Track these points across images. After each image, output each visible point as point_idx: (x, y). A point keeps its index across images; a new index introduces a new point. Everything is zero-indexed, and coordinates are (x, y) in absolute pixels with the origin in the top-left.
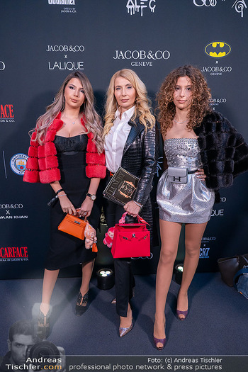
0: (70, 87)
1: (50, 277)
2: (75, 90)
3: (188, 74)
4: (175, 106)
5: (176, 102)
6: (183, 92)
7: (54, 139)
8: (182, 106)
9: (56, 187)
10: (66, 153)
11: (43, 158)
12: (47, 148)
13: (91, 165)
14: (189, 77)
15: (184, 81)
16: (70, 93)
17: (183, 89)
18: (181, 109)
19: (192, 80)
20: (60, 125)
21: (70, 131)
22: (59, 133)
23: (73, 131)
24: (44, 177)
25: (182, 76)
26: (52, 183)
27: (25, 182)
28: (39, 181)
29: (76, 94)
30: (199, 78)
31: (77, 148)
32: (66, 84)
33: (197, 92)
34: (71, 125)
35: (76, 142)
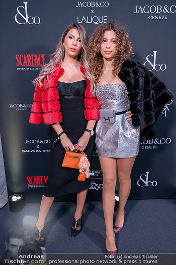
0: (70, 37)
1: (47, 202)
2: (74, 40)
3: (113, 29)
4: (102, 56)
5: (103, 53)
6: (109, 44)
7: (57, 84)
8: (107, 56)
9: (58, 129)
10: (66, 97)
11: (46, 102)
12: (50, 93)
13: (89, 109)
14: (114, 31)
15: (110, 35)
16: (70, 43)
17: (109, 41)
18: (107, 59)
19: (117, 34)
20: (62, 72)
21: (70, 77)
22: (61, 80)
23: (74, 77)
24: (48, 119)
25: (108, 29)
26: (54, 124)
27: (32, 124)
28: (43, 122)
29: (75, 44)
30: (122, 32)
31: (77, 93)
32: (66, 34)
33: (120, 45)
34: (71, 73)
35: (76, 87)
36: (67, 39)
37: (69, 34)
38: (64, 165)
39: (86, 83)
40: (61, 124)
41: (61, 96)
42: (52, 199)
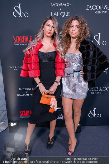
2: (50, 27)
3: (78, 19)
7: (38, 53)
9: (37, 80)
10: (43, 61)
11: (31, 64)
12: (33, 58)
13: (58, 69)
16: (47, 28)
17: (74, 26)
19: (79, 22)
20: (41, 46)
21: (46, 49)
22: (41, 50)
23: (49, 49)
24: (31, 74)
26: (36, 77)
27: (22, 77)
28: (28, 76)
29: (50, 29)
30: (83, 22)
31: (50, 59)
32: (45, 23)
33: (81, 29)
34: (47, 46)
35: (50, 55)
36: (46, 26)
37: (47, 23)
38: (41, 102)
39: (56, 53)
40: (39, 77)
41: (40, 60)
42: (34, 125)
